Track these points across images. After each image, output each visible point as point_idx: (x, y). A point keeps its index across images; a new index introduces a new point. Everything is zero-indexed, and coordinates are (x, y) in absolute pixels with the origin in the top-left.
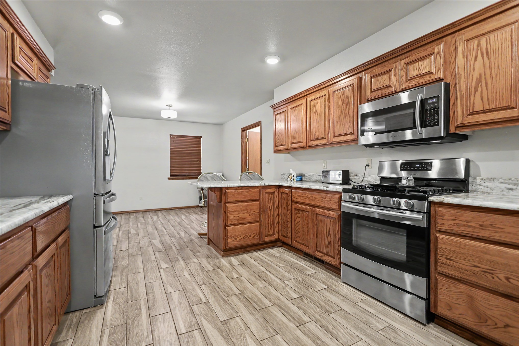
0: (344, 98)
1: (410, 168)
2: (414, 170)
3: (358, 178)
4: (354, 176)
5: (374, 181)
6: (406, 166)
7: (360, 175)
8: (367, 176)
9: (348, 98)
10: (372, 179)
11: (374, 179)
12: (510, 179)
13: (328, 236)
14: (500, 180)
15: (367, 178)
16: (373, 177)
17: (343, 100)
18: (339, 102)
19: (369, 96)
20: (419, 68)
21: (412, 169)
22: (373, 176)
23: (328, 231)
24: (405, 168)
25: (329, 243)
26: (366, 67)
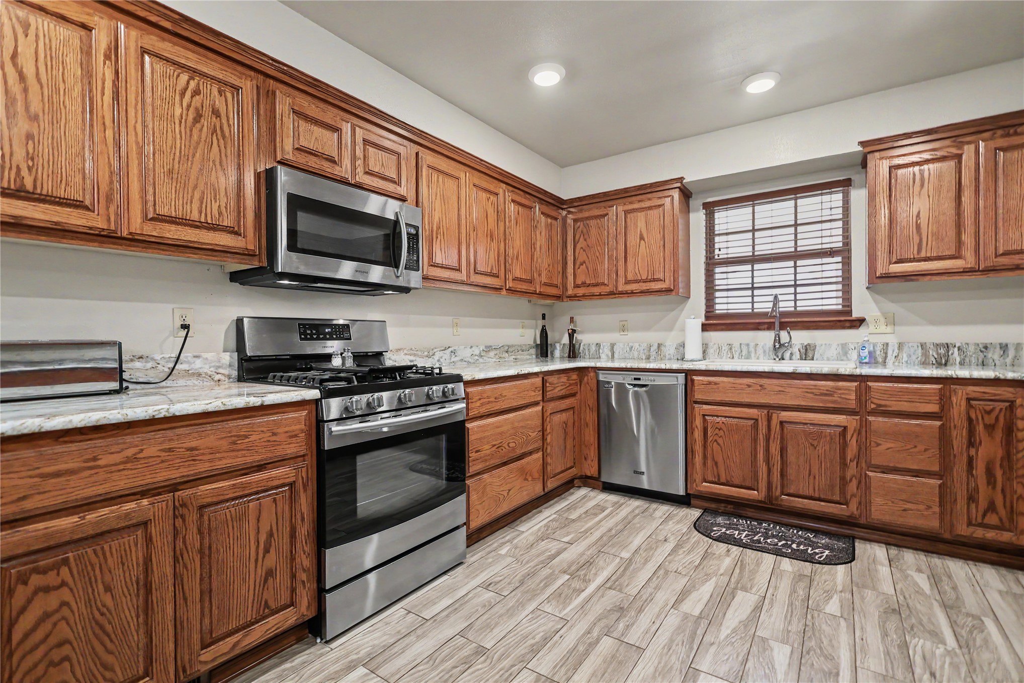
0: (199, 105)
1: (318, 334)
2: (325, 339)
3: (149, 365)
4: (132, 360)
5: (212, 369)
6: (309, 332)
7: (158, 357)
8: (186, 357)
9: (219, 116)
10: (207, 366)
11: (213, 364)
12: (411, 349)
13: (267, 551)
14: (405, 352)
15: (189, 363)
16: (209, 358)
17: (197, 109)
18: (177, 105)
19: (288, 153)
20: (383, 164)
21: (321, 336)
22: (209, 356)
23: (263, 538)
24: (308, 334)
25: (270, 573)
26: (283, 75)
